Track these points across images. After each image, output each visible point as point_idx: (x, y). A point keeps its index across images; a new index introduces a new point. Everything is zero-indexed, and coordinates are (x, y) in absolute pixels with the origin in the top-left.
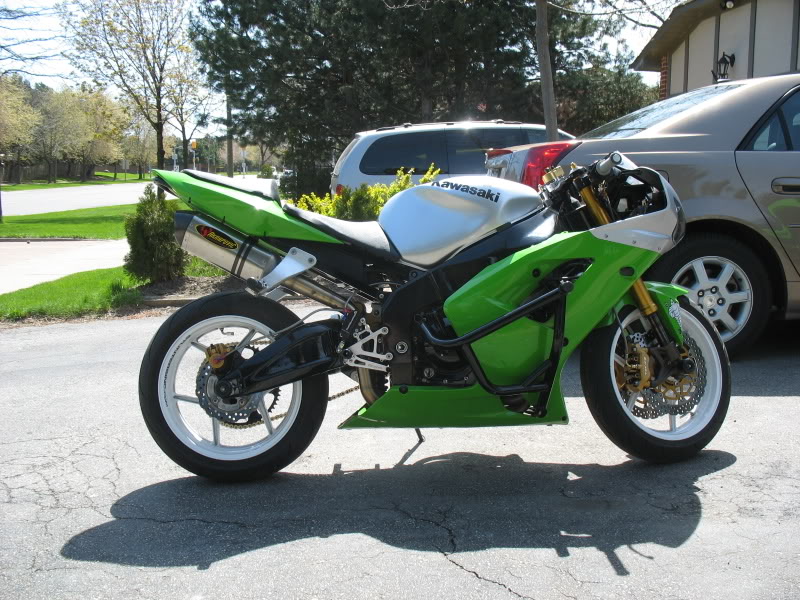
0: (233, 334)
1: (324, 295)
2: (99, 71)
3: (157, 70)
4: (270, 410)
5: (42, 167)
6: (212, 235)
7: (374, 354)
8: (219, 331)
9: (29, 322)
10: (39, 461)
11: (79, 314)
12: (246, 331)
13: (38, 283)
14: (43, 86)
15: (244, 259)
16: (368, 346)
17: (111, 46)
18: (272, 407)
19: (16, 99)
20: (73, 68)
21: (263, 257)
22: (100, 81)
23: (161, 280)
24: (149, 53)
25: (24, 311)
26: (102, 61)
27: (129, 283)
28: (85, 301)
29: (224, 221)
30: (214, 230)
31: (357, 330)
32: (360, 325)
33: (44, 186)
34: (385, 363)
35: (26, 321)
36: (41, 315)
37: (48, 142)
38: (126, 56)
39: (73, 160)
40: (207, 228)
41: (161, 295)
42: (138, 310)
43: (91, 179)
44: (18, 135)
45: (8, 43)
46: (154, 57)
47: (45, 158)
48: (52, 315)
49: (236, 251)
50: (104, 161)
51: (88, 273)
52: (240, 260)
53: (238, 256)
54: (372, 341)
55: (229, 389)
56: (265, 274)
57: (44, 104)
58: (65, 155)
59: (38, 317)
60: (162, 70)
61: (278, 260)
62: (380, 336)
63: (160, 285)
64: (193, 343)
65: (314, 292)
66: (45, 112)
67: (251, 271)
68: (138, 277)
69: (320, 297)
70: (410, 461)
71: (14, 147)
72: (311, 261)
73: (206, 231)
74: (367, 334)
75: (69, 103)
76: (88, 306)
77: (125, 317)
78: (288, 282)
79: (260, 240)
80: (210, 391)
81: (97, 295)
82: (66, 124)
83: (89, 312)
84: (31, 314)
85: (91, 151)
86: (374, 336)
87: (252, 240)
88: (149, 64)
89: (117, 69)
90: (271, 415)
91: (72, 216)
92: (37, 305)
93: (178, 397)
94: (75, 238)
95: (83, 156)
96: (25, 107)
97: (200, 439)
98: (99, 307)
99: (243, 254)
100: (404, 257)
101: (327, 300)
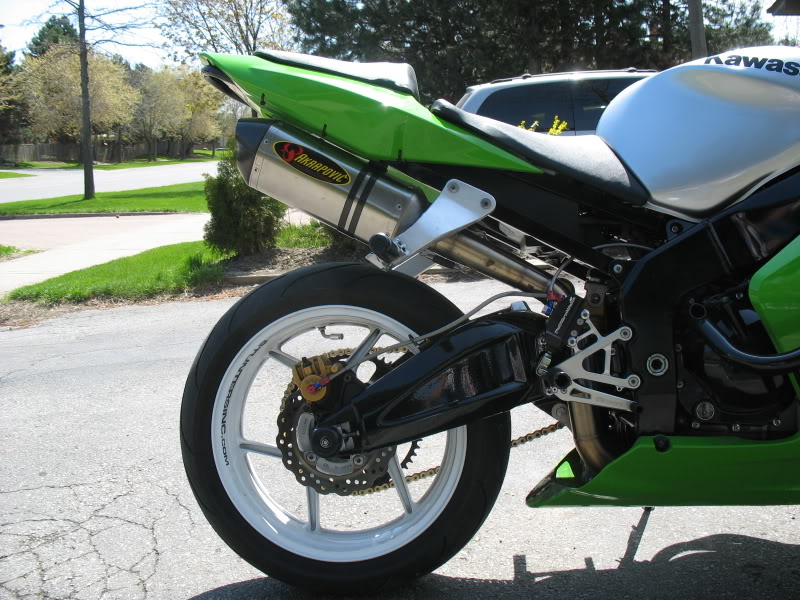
0: (341, 337)
1: (510, 267)
2: (191, 41)
3: (251, 39)
4: (404, 465)
5: (143, 146)
6: (303, 159)
7: (605, 377)
8: (317, 331)
9: (93, 305)
10: (43, 529)
11: (151, 295)
12: (365, 333)
13: (115, 258)
14: (143, 66)
15: (362, 203)
16: (595, 363)
17: (203, 15)
18: (408, 459)
19: (117, 79)
20: (165, 39)
21: (396, 196)
22: (192, 51)
23: (247, 253)
24: (242, 21)
25: (87, 291)
26: (194, 31)
27: (210, 257)
28: (159, 279)
29: (324, 134)
30: (306, 151)
31: (574, 333)
32: (580, 322)
33: (143, 165)
34: (625, 393)
35: (89, 303)
36: (108, 295)
37: (148, 121)
38: (218, 26)
39: (172, 138)
40: (295, 147)
41: (248, 270)
42: (219, 290)
43: (190, 157)
44: (119, 113)
45: (98, 13)
46: (247, 24)
47: (145, 137)
48: (119, 296)
49: (347, 188)
50: (202, 138)
51: (169, 247)
52: (354, 205)
53: (351, 197)
54: (601, 353)
55: (336, 442)
56: (401, 229)
57: (143, 84)
58: (164, 133)
59: (103, 299)
60: (255, 37)
61: (425, 205)
62: (616, 344)
63: (246, 259)
64: (273, 354)
65: (491, 262)
66: (145, 92)
67: (374, 223)
68: (221, 248)
69: (503, 272)
70: (645, 553)
71: (116, 126)
72: (485, 203)
73: (292, 153)
74: (592, 339)
75: (167, 83)
76: (161, 285)
77: (204, 298)
78: (442, 245)
79: (390, 168)
80: (302, 441)
81: (171, 272)
82: (165, 102)
83: (161, 292)
84: (95, 295)
85: (190, 128)
86: (605, 343)
87: (377, 167)
88: (242, 32)
89: (209, 38)
90: (406, 472)
91: (166, 191)
92: (102, 285)
93: (247, 446)
94: (166, 212)
95: (182, 134)
96: (125, 87)
97: (285, 520)
98: (173, 285)
99: (360, 193)
100: (656, 197)
101: (514, 277)
